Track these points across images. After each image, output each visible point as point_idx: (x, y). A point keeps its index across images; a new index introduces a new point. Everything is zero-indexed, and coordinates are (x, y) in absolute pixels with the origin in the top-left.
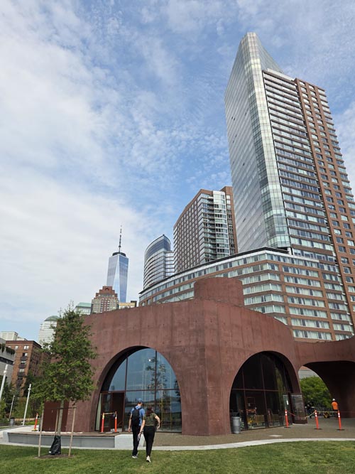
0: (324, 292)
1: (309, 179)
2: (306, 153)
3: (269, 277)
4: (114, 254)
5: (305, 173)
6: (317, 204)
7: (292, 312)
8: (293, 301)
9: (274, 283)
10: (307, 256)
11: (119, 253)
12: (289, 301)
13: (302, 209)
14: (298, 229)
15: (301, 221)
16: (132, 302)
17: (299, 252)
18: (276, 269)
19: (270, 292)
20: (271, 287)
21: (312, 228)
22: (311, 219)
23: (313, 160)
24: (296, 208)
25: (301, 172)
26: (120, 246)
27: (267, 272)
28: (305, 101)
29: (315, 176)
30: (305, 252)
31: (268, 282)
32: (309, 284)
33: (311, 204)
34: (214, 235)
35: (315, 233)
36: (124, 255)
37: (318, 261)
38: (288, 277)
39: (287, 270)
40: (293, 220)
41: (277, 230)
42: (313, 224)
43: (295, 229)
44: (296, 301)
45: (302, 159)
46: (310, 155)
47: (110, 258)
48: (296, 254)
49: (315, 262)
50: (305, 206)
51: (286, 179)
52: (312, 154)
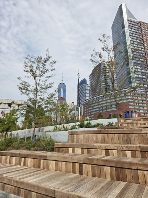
0: (147, 101)
1: (144, 62)
2: (143, 52)
3: (130, 97)
4: (60, 84)
5: (142, 60)
6: (146, 71)
7: (136, 107)
8: (137, 104)
9: (131, 99)
10: (142, 89)
11: (62, 83)
12: (135, 104)
13: (141, 73)
14: (139, 81)
15: (140, 78)
16: (72, 102)
17: (139, 88)
18: (132, 94)
19: (129, 102)
20: (130, 100)
21: (144, 80)
22: (143, 77)
23: (145, 54)
24: (139, 73)
25: (141, 59)
26: (62, 80)
27: (129, 95)
28: (143, 30)
29: (146, 61)
30: (141, 88)
31: (129, 99)
32: (142, 102)
33: (144, 71)
34: (106, 79)
35: (145, 81)
36: (64, 84)
37: (145, 91)
38: (135, 97)
39: (135, 94)
40: (137, 77)
41: (132, 81)
42: (144, 78)
43: (138, 80)
44: (138, 104)
45: (141, 54)
46: (144, 52)
47: (59, 85)
48: (138, 89)
49: (144, 92)
50: (142, 72)
51: (135, 63)
52: (145, 52)
